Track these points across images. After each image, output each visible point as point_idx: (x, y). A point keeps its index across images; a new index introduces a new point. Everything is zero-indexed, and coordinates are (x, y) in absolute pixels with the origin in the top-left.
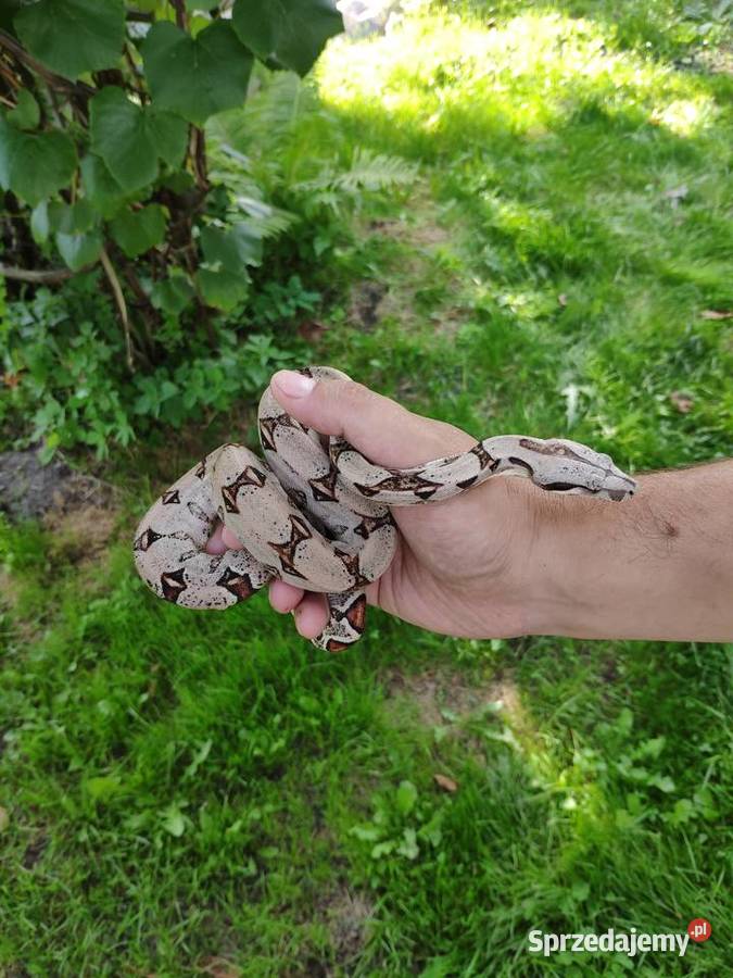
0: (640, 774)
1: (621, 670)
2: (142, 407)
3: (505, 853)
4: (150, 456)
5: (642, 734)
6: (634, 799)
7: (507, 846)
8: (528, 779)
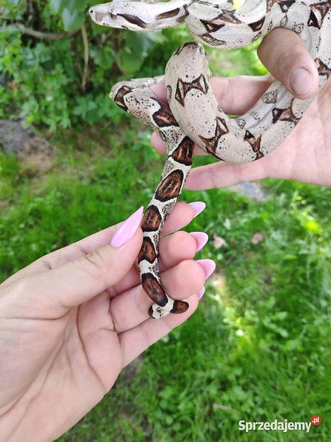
0: (273, 327)
1: (274, 280)
2: (77, 111)
3: (207, 348)
4: (74, 137)
5: (277, 309)
6: (269, 336)
7: (209, 345)
8: (223, 318)
